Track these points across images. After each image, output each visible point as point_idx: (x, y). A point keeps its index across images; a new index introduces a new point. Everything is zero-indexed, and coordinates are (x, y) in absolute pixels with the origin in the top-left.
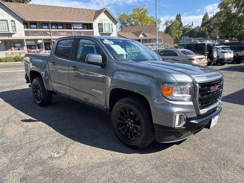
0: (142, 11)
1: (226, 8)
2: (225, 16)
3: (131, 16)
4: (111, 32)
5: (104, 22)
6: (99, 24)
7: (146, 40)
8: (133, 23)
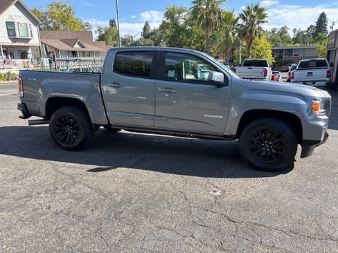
0: (64, 8)
1: (172, 18)
2: (173, 28)
3: (46, 14)
4: (30, 37)
5: (17, 21)
6: (7, 23)
7: (84, 52)
8: (51, 25)
